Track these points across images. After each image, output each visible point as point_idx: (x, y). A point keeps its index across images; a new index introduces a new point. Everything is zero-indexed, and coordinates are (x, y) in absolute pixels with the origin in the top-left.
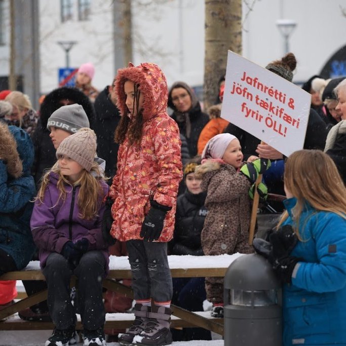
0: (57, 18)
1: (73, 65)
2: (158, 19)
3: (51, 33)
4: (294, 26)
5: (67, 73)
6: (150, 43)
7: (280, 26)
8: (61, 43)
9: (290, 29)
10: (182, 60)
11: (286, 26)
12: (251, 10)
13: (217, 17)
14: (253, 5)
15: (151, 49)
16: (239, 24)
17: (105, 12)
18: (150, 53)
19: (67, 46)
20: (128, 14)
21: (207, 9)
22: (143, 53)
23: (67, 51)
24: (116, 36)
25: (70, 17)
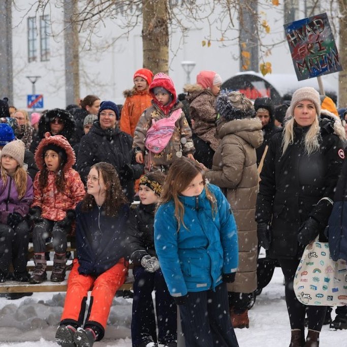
0: (26, 59)
1: (37, 93)
2: (98, 60)
3: (22, 70)
4: (193, 65)
5: (33, 98)
6: (92, 78)
7: (183, 65)
8: (28, 77)
9: (190, 67)
10: (114, 89)
11: (189, 65)
12: (175, 55)
13: (151, 60)
14: (176, 53)
15: (93, 82)
16: (167, 65)
17: (61, 55)
18: (93, 84)
19: (33, 80)
20: (76, 56)
21: (144, 55)
22: (87, 85)
23: (34, 83)
24: (67, 73)
25: (34, 58)
